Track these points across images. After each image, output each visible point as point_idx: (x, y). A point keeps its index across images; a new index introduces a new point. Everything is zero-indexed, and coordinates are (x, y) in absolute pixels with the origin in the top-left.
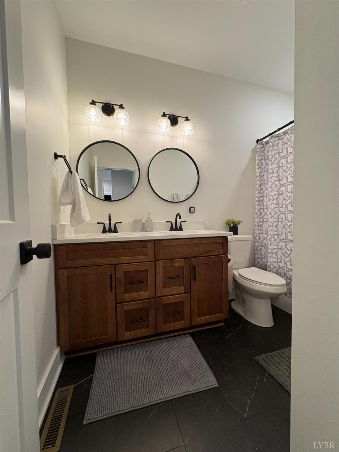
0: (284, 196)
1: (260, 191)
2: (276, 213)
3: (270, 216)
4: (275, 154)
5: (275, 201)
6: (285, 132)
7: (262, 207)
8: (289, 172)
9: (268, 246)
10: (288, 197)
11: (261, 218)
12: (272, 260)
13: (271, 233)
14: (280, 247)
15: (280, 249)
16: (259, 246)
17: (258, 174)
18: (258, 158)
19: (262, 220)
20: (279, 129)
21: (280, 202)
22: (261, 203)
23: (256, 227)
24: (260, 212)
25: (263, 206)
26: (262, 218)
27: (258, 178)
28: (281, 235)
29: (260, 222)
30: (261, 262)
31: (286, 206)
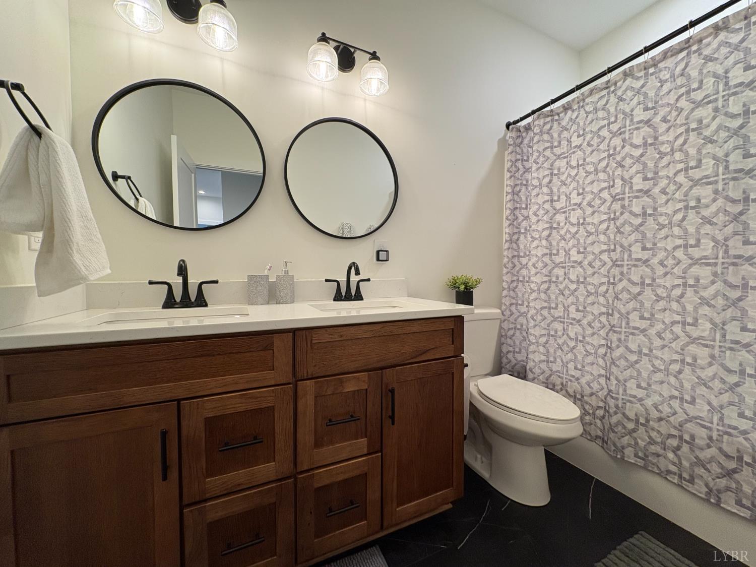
0: (562, 232)
1: (513, 222)
2: (547, 265)
3: (533, 271)
4: (544, 150)
5: (544, 243)
6: (566, 106)
7: (516, 253)
8: (574, 184)
9: (530, 330)
10: (570, 234)
11: (515, 275)
12: (537, 357)
13: (535, 304)
14: (552, 333)
15: (552, 336)
16: (509, 329)
17: (509, 189)
18: (509, 158)
19: (515, 278)
20: (553, 101)
21: (553, 243)
22: (514, 246)
23: (505, 293)
24: (513, 263)
25: (518, 252)
26: (516, 273)
27: (509, 197)
28: (556, 308)
29: (512, 281)
30: (513, 360)
31: (565, 251)
